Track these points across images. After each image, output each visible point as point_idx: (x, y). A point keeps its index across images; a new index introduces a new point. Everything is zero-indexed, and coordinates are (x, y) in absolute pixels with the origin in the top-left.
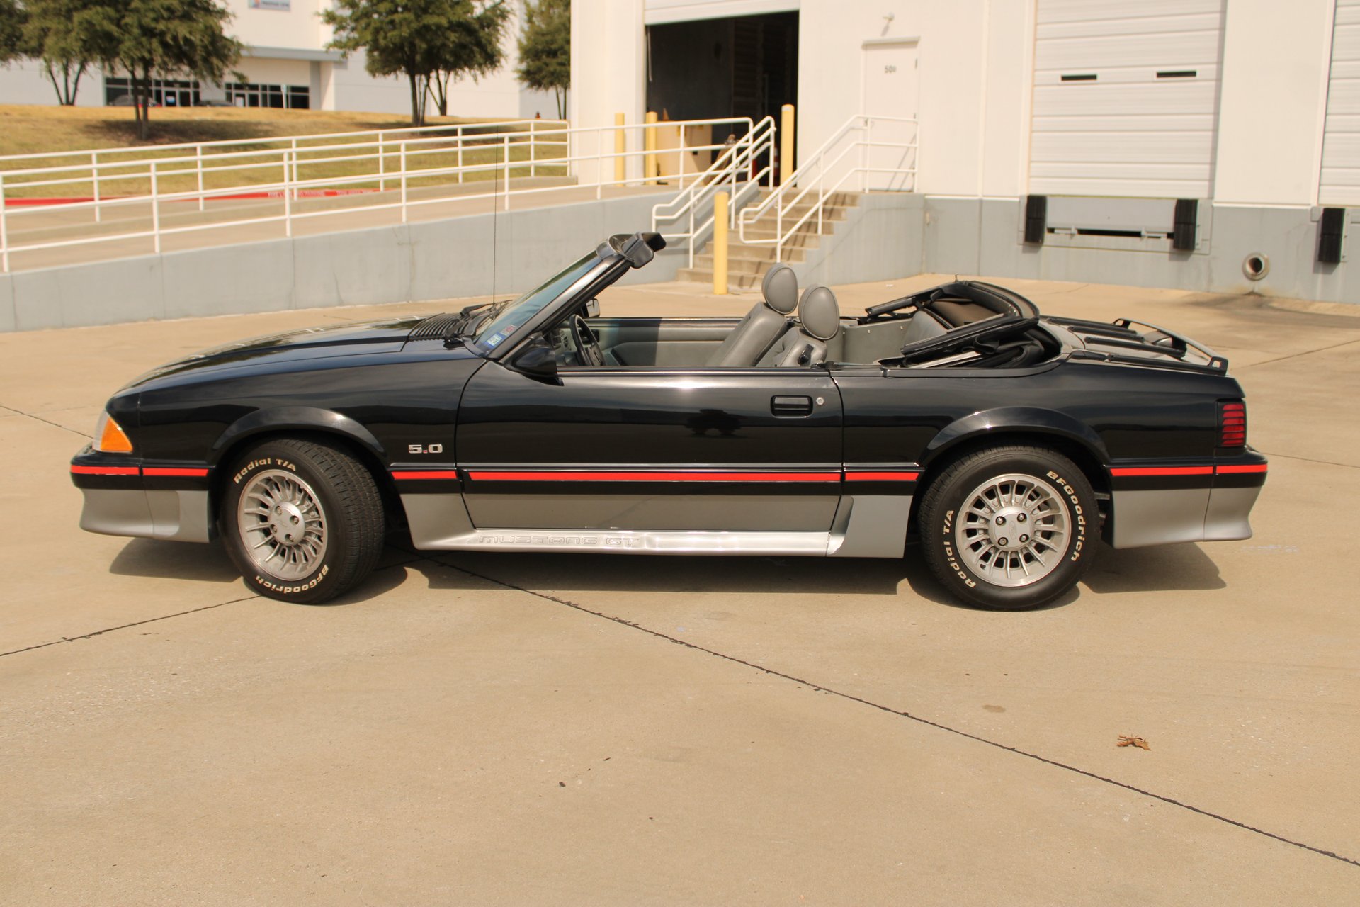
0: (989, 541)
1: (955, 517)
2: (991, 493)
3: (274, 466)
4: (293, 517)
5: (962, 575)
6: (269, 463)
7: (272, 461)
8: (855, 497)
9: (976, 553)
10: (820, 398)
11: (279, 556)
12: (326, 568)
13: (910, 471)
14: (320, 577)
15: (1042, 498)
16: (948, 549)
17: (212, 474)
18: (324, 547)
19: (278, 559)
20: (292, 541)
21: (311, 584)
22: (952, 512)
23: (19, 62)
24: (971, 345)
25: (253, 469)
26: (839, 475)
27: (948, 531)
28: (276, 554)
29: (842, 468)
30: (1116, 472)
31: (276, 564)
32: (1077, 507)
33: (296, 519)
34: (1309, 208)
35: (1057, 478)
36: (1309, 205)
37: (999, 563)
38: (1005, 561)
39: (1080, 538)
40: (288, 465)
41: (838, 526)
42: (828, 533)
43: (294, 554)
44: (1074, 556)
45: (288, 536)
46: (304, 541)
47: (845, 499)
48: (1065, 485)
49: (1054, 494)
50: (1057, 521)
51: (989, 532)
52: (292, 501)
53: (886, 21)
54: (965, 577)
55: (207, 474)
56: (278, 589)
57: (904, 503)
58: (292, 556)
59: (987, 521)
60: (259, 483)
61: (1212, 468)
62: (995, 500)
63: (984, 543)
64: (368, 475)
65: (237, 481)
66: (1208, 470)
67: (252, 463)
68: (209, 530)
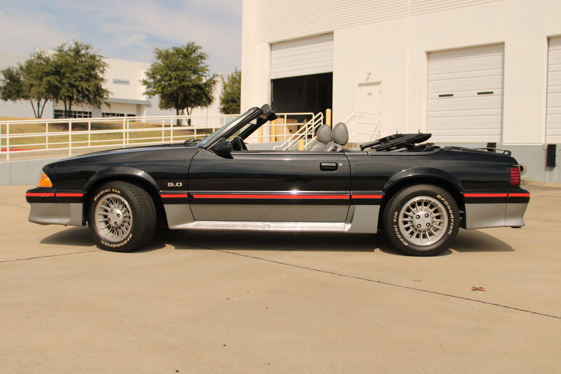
0: (413, 226)
1: (398, 215)
2: (413, 206)
3: (111, 192)
4: (118, 214)
5: (402, 240)
6: (109, 191)
7: (110, 190)
8: (356, 206)
9: (408, 232)
10: (340, 164)
11: (112, 233)
12: (131, 235)
13: (379, 195)
14: (128, 239)
15: (435, 207)
16: (396, 229)
17: (85, 196)
18: (130, 227)
19: (111, 234)
20: (117, 225)
21: (124, 242)
22: (397, 213)
23: (20, 101)
24: (404, 145)
25: (102, 194)
26: (349, 196)
27: (395, 221)
28: (110, 232)
29: (350, 193)
30: (466, 195)
31: (110, 236)
32: (450, 210)
33: (119, 215)
34: (542, 145)
35: (441, 198)
36: (541, 143)
37: (418, 236)
38: (420, 235)
39: (452, 224)
40: (117, 191)
41: (348, 219)
42: (344, 223)
43: (118, 232)
44: (450, 232)
45: (116, 223)
46: (122, 225)
47: (351, 206)
48: (445, 201)
49: (440, 205)
50: (442, 218)
51: (413, 222)
52: (118, 208)
53: (368, 75)
54: (403, 241)
55: (83, 196)
56: (110, 246)
57: (376, 208)
58: (117, 232)
59: (412, 217)
60: (104, 201)
61: (507, 194)
62: (415, 209)
63: (411, 227)
64: (150, 197)
65: (95, 200)
66: (505, 195)
67: (102, 192)
68: (82, 221)
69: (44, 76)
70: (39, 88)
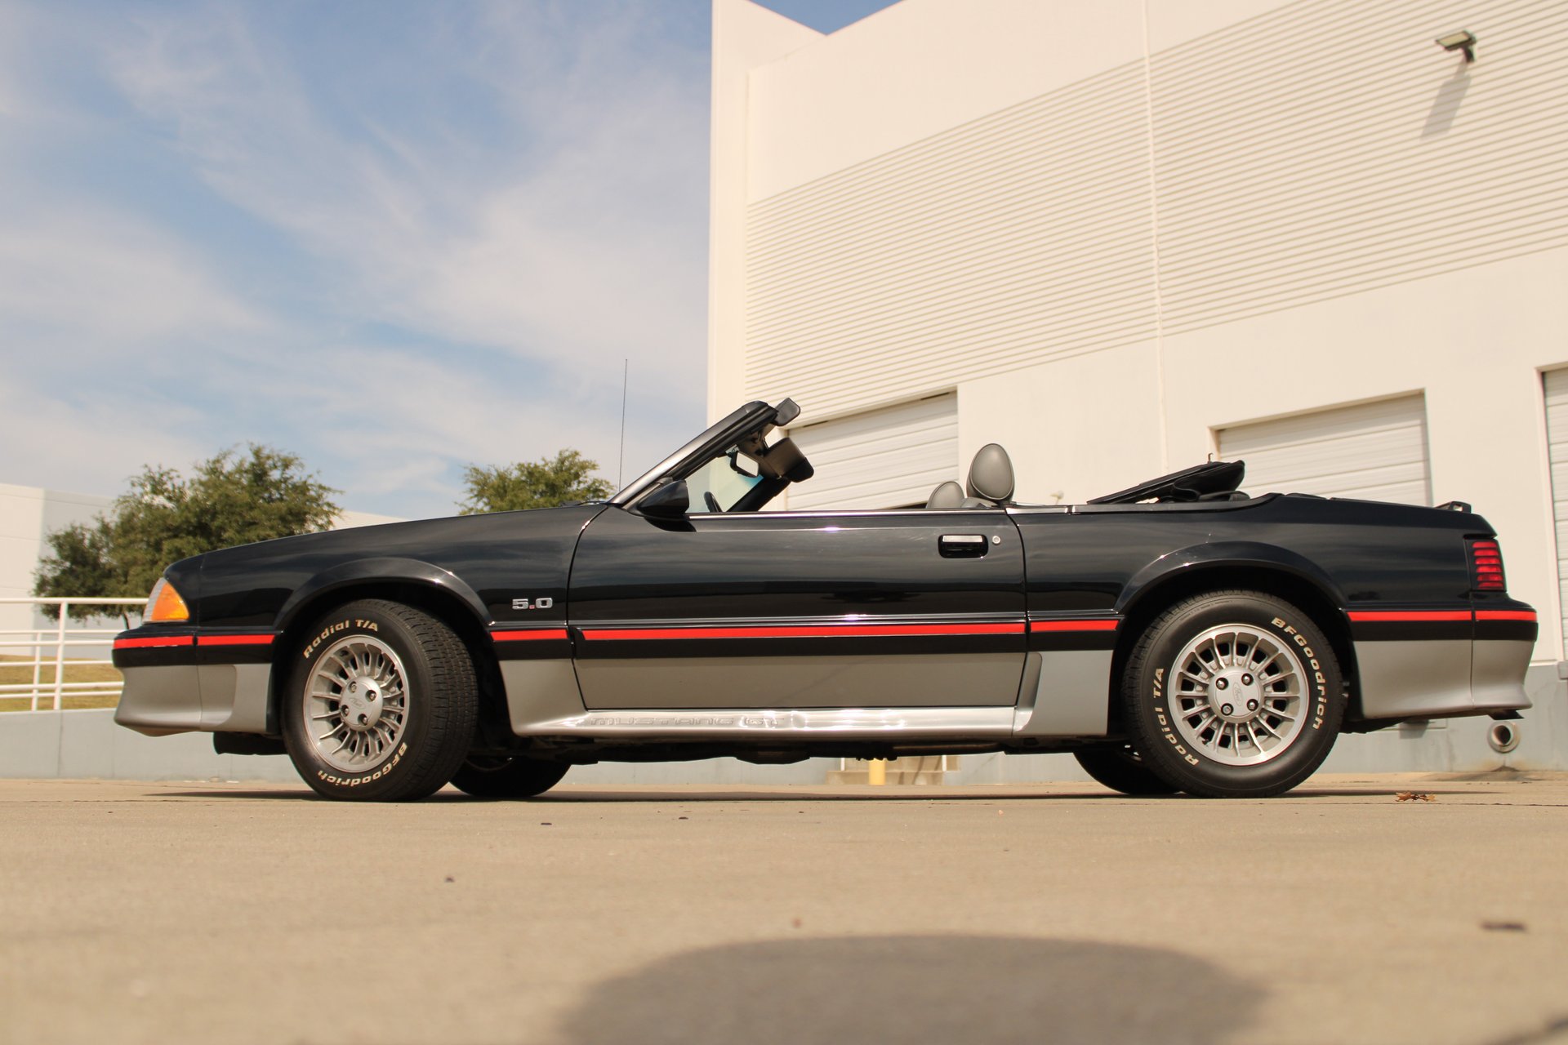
0: (1209, 711)
1: (1166, 676)
2: (1207, 654)
3: (354, 630)
4: (370, 693)
5: (1181, 749)
6: (347, 626)
7: (350, 624)
8: (1043, 654)
9: (1196, 729)
10: (995, 537)
11: (349, 750)
12: (404, 746)
13: (1108, 622)
14: (397, 758)
15: (1269, 657)
16: (1161, 717)
17: (278, 640)
18: (402, 727)
19: (346, 753)
20: (365, 724)
21: (384, 770)
22: (1162, 670)
23: (97, 617)
25: (328, 637)
26: (1023, 626)
27: (1158, 694)
28: (345, 747)
29: (1026, 618)
30: (1355, 616)
31: (344, 757)
32: (1313, 661)
33: (373, 695)
34: (1555, 663)
35: (1285, 626)
36: (1554, 660)
37: (1225, 742)
38: (1232, 738)
39: (1320, 699)
40: (369, 625)
41: (1023, 697)
42: (1013, 708)
43: (367, 746)
44: (1317, 723)
45: (362, 717)
46: (381, 724)
47: (1032, 655)
48: (1295, 634)
49: (1283, 648)
50: (1291, 685)
51: (1210, 699)
52: (370, 675)
54: (1184, 752)
55: (274, 641)
56: (343, 783)
57: (1104, 658)
58: (364, 748)
59: (1205, 687)
60: (333, 656)
61: (1470, 612)
62: (1213, 663)
63: (1204, 715)
65: (307, 655)
66: (1464, 615)
67: (327, 630)
68: (268, 716)
69: (166, 539)
70: (151, 569)
